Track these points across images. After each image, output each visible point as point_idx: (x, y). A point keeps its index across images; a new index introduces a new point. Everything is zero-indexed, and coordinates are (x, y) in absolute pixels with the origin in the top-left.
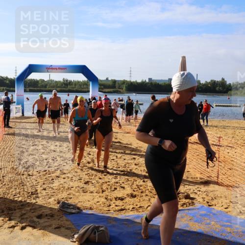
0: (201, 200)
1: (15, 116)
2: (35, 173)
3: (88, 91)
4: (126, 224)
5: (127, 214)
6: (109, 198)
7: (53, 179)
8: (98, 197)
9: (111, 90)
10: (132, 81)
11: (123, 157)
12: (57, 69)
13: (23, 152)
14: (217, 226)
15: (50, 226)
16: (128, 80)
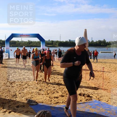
0: (95, 98)
1: (5, 58)
2: (15, 86)
3: (40, 46)
4: (59, 110)
5: (60, 105)
6: (51, 97)
7: (24, 89)
8: (45, 97)
9: (51, 45)
10: (61, 41)
12: (25, 36)
13: (9, 75)
14: (103, 110)
15: (23, 111)
16: (59, 41)
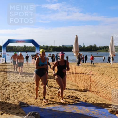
1: (2, 63)
2: (9, 89)
4: (48, 111)
7: (17, 91)
9: (46, 50)
10: (55, 46)
11: (49, 81)
12: (21, 41)
13: (4, 79)
14: (88, 111)
15: (14, 113)
